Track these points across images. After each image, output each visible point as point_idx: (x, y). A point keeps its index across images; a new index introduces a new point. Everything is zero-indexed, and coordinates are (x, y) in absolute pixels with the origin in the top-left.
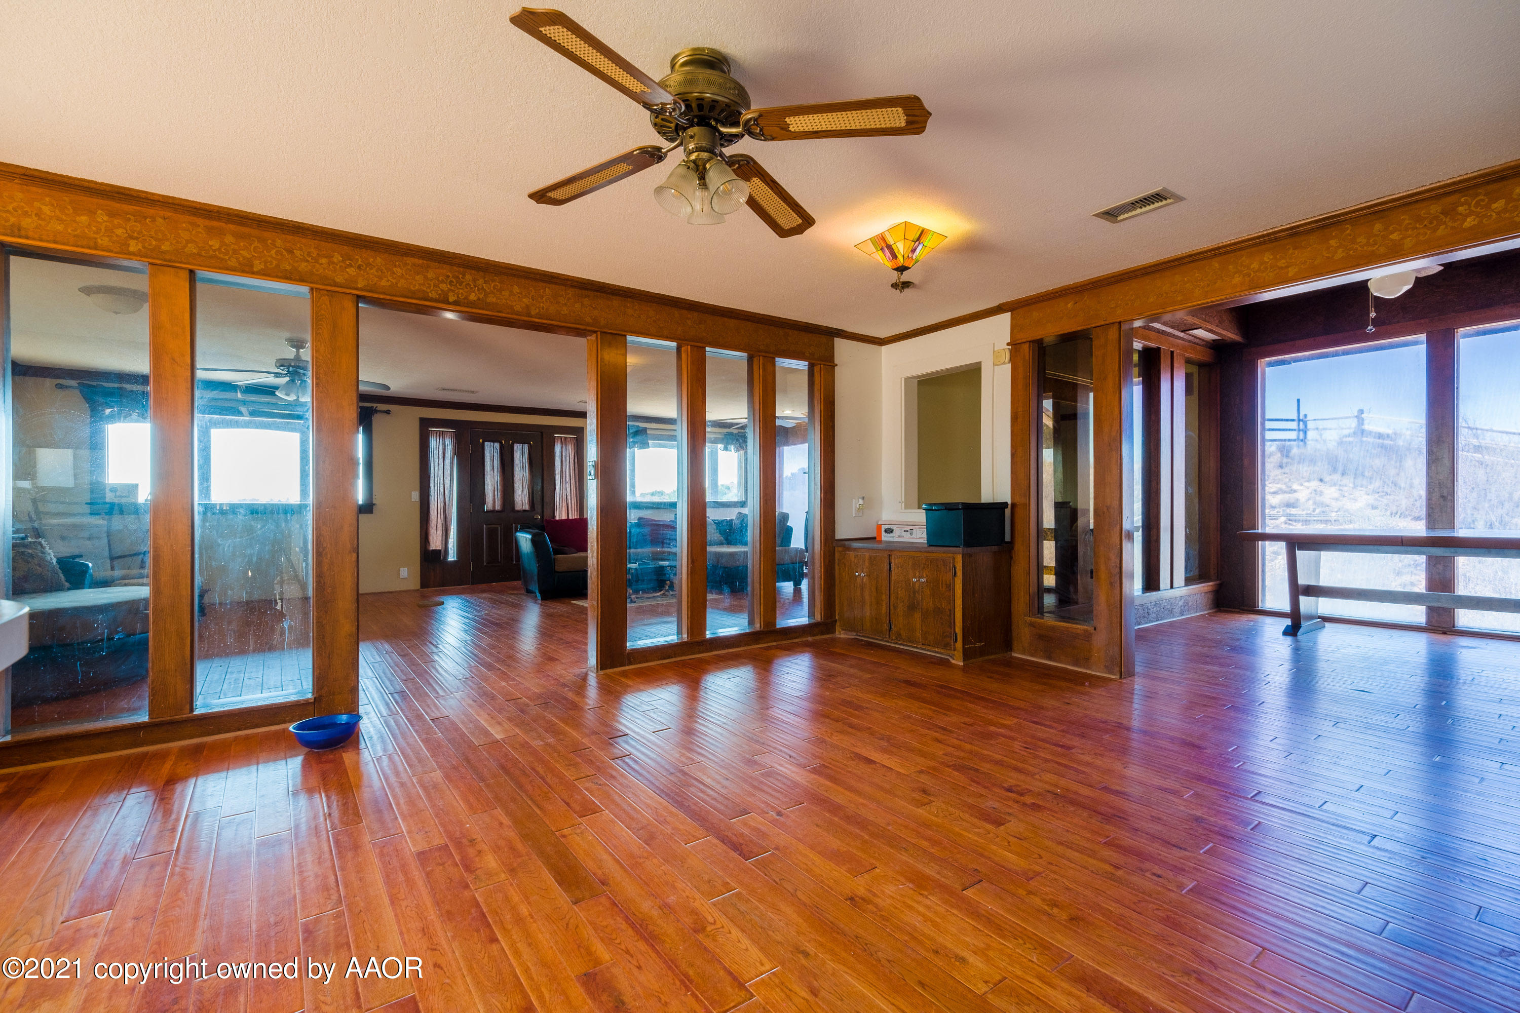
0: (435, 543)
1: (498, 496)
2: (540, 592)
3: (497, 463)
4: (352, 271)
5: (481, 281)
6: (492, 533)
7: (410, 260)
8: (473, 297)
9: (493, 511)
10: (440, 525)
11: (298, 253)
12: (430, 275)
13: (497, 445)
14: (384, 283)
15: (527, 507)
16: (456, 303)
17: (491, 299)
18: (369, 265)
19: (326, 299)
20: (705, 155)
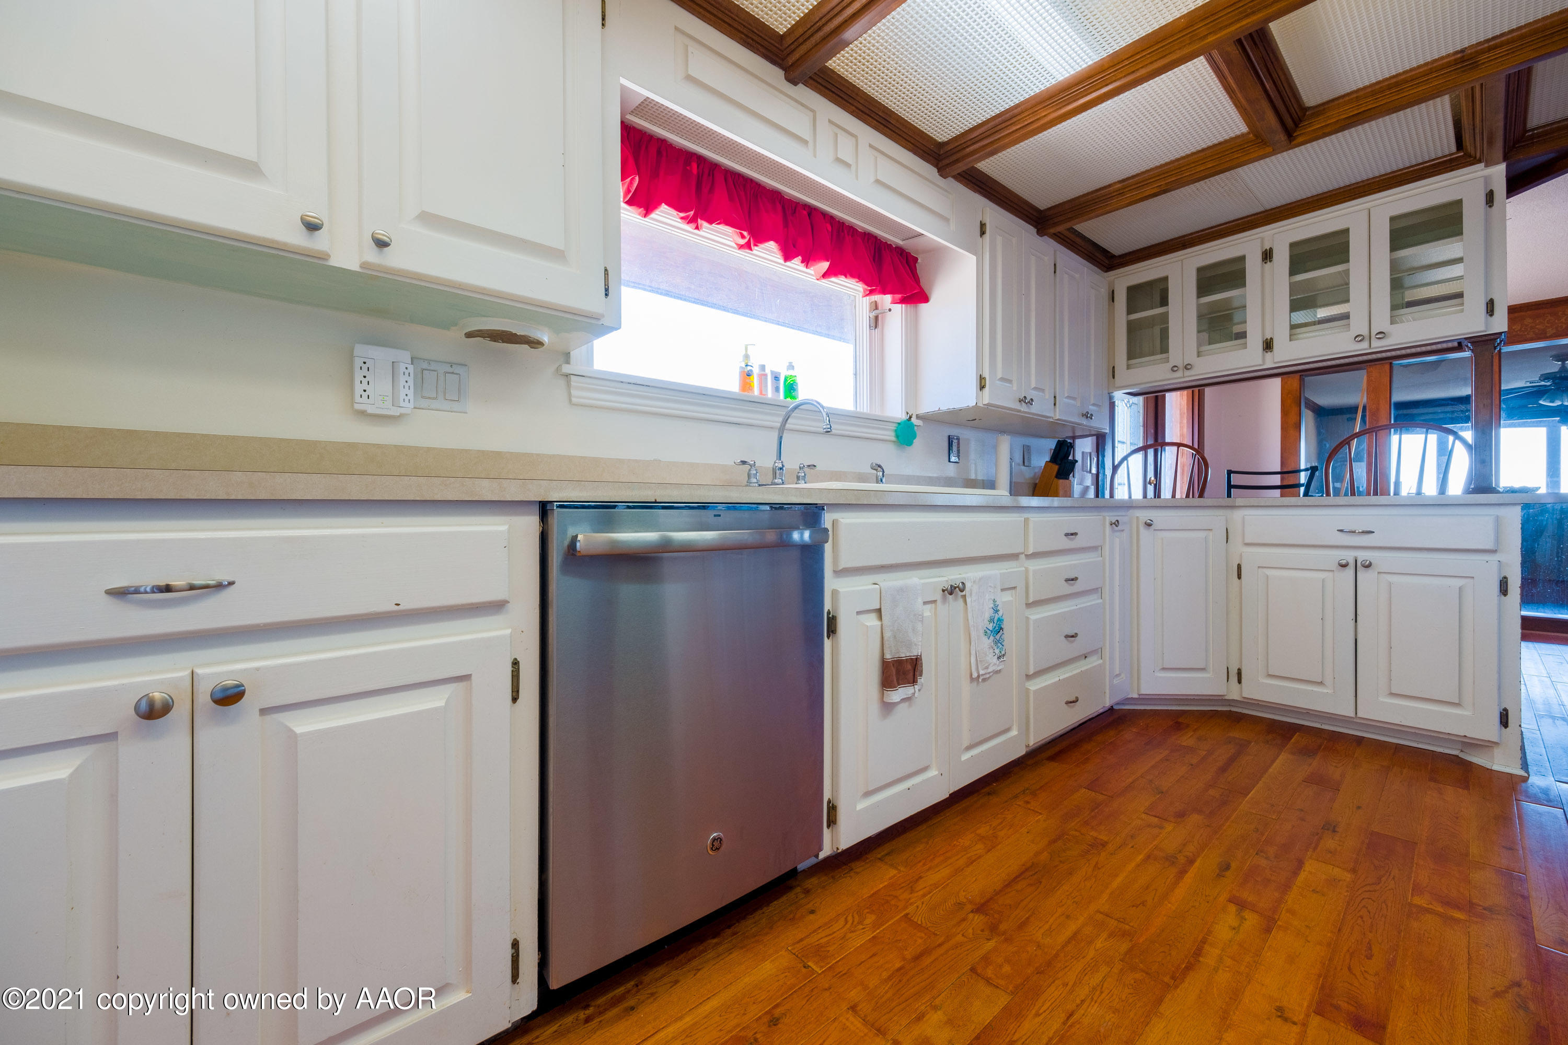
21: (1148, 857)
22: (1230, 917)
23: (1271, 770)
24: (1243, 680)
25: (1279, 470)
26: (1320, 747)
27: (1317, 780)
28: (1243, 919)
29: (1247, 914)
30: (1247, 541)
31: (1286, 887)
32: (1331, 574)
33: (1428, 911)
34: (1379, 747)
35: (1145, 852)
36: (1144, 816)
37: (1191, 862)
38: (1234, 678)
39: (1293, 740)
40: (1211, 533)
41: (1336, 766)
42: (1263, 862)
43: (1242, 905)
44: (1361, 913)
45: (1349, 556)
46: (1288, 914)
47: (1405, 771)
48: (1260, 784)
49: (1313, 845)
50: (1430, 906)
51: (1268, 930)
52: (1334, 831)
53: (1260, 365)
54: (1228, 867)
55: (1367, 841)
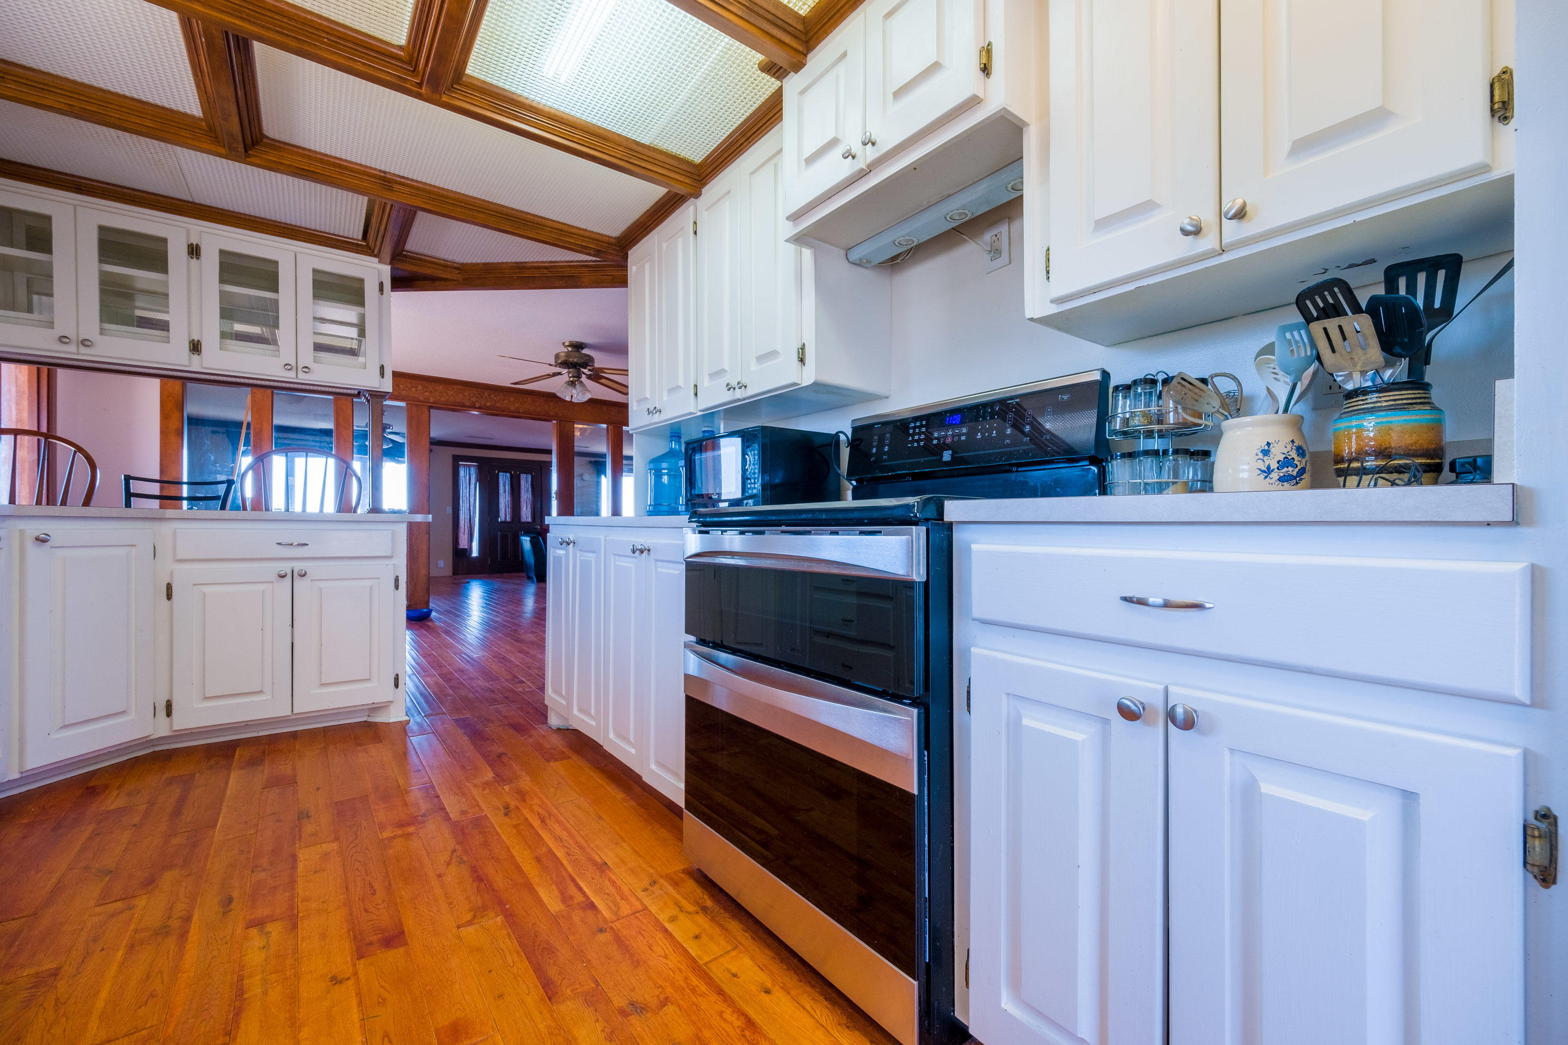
0: (463, 544)
1: (509, 510)
2: (536, 576)
3: (508, 488)
4: (427, 394)
5: (493, 396)
6: (504, 537)
7: (456, 387)
8: (488, 404)
9: (505, 522)
10: (466, 531)
11: (401, 386)
12: (466, 394)
13: (508, 475)
14: (442, 399)
15: (529, 520)
16: (480, 408)
17: (498, 405)
18: (435, 390)
19: (414, 408)
20: (575, 379)
21: (131, 947)
22: (256, 939)
23: (228, 792)
24: (174, 712)
25: (158, 478)
26: (264, 752)
27: (275, 782)
28: (268, 934)
29: (270, 927)
30: (179, 557)
31: (292, 882)
32: (270, 585)
33: (394, 838)
34: (312, 735)
35: (124, 944)
36: (98, 910)
37: (188, 919)
38: (162, 713)
39: (237, 756)
40: (134, 549)
41: (285, 764)
42: (262, 875)
43: (259, 923)
44: (356, 866)
45: (286, 567)
46: (304, 903)
47: (338, 746)
48: (224, 810)
49: (297, 837)
50: (394, 834)
51: (294, 927)
52: (308, 817)
53: (186, 366)
54: (230, 900)
55: (335, 812)
